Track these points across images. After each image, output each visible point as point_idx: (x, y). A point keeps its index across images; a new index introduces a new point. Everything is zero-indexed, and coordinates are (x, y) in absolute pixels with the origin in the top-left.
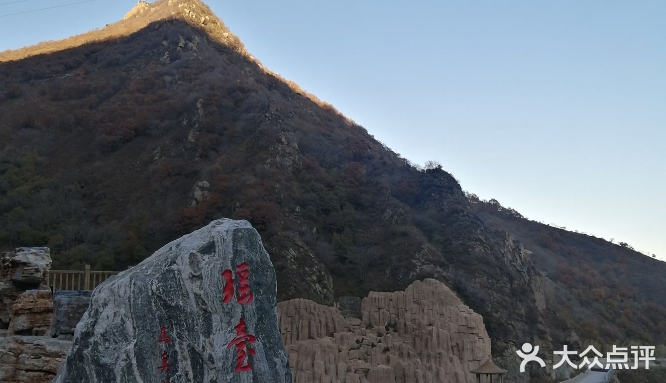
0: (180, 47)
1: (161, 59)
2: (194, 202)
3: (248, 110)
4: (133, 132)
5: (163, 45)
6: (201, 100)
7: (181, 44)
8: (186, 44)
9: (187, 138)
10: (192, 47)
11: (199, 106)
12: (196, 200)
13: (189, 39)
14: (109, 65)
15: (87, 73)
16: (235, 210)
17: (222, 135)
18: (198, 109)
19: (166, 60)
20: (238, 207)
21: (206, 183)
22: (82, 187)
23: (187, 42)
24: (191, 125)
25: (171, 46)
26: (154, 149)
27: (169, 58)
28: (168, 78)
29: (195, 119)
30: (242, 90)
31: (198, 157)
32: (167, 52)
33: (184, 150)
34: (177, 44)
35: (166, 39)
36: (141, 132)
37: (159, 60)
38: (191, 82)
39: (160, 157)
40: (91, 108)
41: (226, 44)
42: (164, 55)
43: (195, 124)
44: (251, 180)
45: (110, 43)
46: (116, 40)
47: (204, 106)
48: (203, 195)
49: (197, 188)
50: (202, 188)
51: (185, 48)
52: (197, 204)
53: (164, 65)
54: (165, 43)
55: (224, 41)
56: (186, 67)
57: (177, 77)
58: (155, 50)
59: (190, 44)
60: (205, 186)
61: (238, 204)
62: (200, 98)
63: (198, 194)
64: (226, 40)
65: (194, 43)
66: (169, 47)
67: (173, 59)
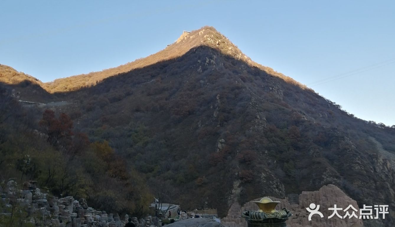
0: (207, 63)
1: (198, 70)
2: (218, 150)
3: (241, 99)
4: (188, 113)
5: (198, 62)
6: (218, 95)
7: (207, 62)
8: (210, 61)
9: (213, 115)
10: (213, 62)
11: (218, 98)
12: (219, 148)
13: (211, 58)
14: (173, 74)
15: (162, 79)
16: (236, 154)
17: (229, 113)
18: (217, 100)
19: (200, 70)
20: (238, 153)
21: (223, 140)
22: (166, 141)
23: (210, 59)
24: (214, 108)
25: (202, 63)
26: (198, 122)
27: (202, 70)
28: (202, 81)
29: (216, 105)
30: (238, 88)
31: (219, 125)
32: (201, 66)
33: (212, 121)
34: (205, 61)
35: (199, 58)
36: (191, 113)
37: (197, 71)
38: (213, 84)
39: (201, 126)
40: (166, 99)
41: (230, 53)
42: (199, 68)
43: (217, 108)
44: (244, 139)
45: (172, 61)
46: (174, 58)
47: (220, 98)
48: (222, 146)
49: (219, 143)
50: (222, 143)
51: (210, 64)
52: (220, 150)
53: (199, 73)
54: (199, 61)
55: (229, 52)
56: (211, 75)
57: (206, 81)
58: (195, 65)
59: (212, 61)
60: (223, 142)
61: (238, 151)
62: (218, 94)
63: (220, 145)
64: (230, 51)
65: (214, 60)
66: (201, 63)
67: (204, 70)
